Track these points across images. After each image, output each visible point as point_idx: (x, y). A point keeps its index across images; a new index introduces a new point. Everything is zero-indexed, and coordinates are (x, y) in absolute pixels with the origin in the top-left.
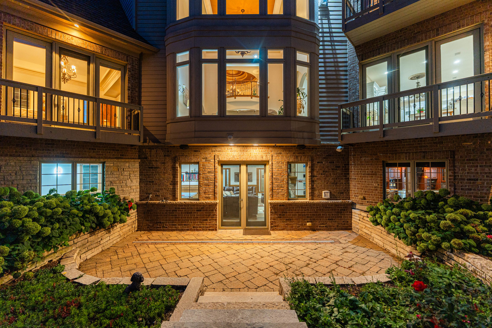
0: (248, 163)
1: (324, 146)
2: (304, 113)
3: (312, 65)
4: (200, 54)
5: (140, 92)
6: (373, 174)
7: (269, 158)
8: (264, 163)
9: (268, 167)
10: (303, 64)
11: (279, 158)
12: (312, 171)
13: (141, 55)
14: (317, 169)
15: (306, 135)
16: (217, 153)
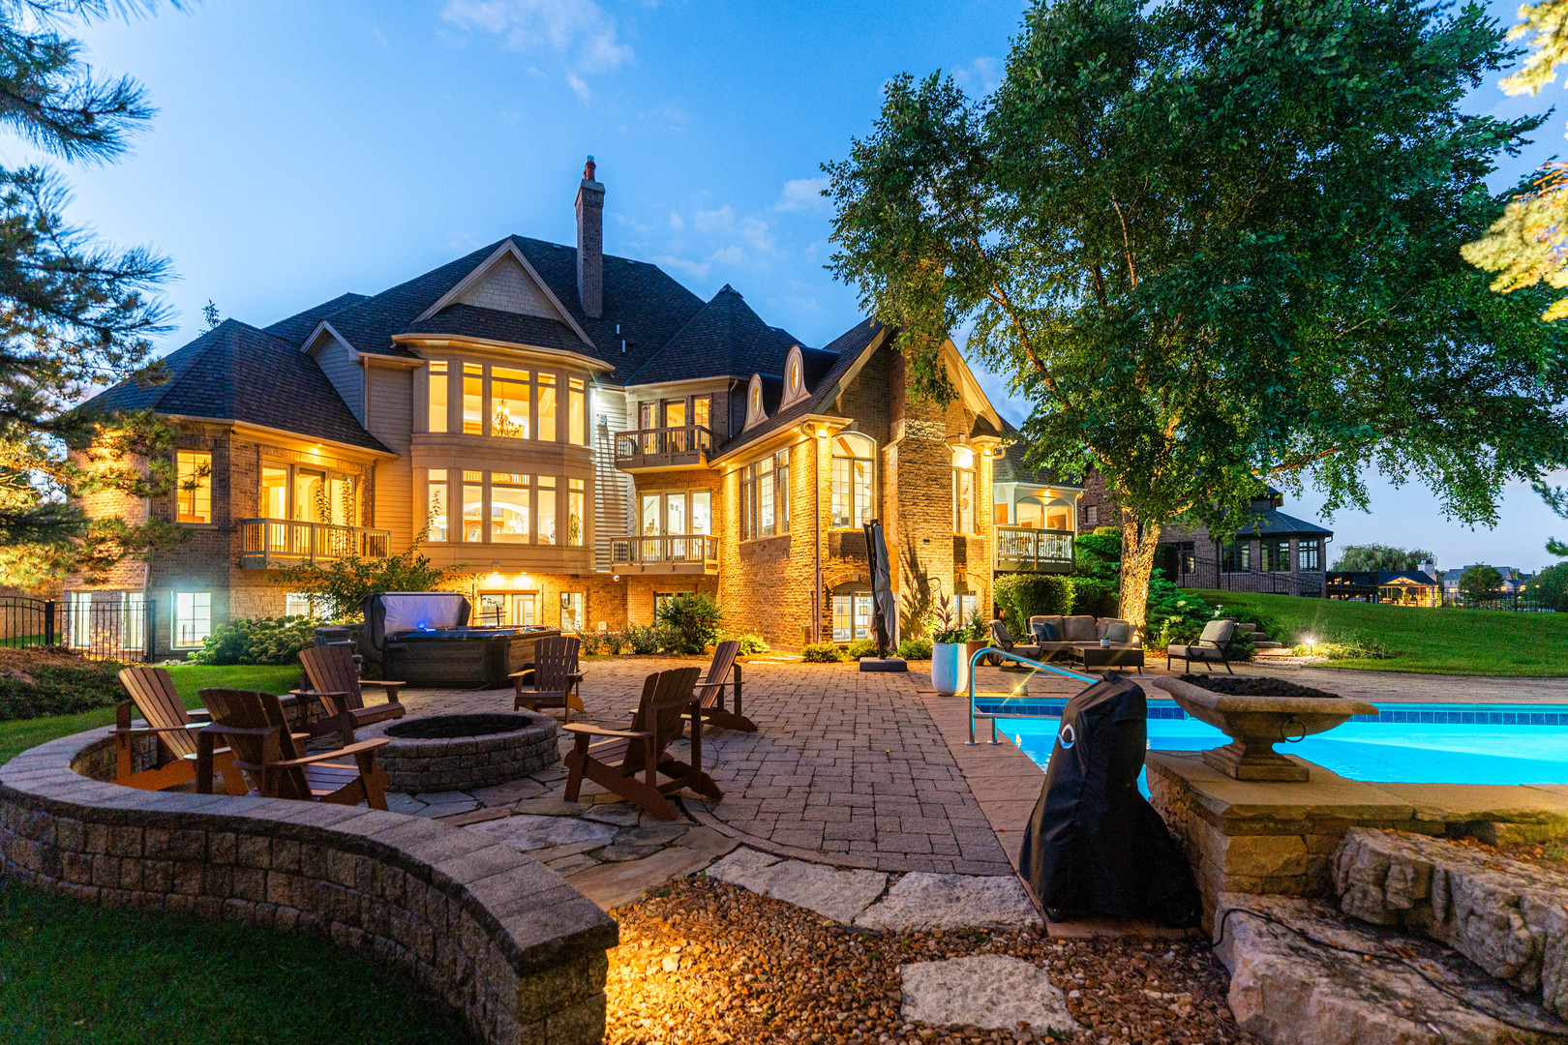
0: (514, 593)
1: (600, 575)
2: (579, 542)
3: (587, 493)
4: (461, 476)
5: (373, 506)
6: (646, 604)
7: (539, 587)
8: (534, 593)
9: (538, 597)
10: (577, 491)
11: (552, 588)
12: (588, 600)
13: (375, 462)
14: (593, 597)
15: (579, 564)
16: (476, 581)
